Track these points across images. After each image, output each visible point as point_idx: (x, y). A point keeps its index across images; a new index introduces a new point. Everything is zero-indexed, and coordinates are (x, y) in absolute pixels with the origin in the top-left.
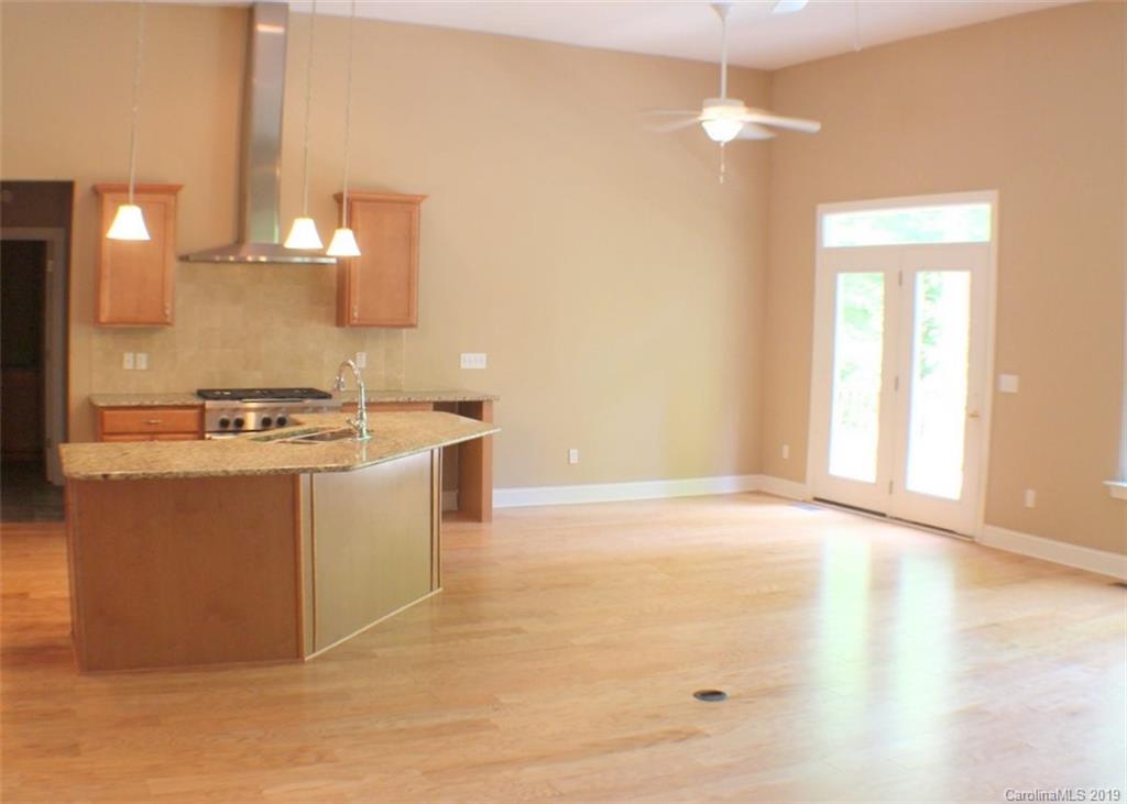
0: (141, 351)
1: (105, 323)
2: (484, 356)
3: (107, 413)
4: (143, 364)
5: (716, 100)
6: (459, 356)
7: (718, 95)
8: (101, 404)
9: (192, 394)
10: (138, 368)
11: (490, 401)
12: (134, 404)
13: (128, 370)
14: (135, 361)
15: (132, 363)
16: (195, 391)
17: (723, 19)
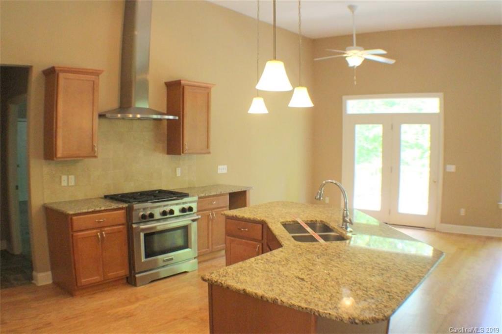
0: (71, 175)
1: (59, 158)
2: (226, 167)
3: (74, 218)
4: (72, 182)
5: (352, 47)
6: (217, 167)
7: (352, 45)
8: (71, 212)
9: (101, 198)
10: (70, 184)
11: (249, 190)
12: (90, 210)
13: (64, 186)
14: (68, 180)
15: (66, 182)
16: (103, 196)
17: (353, 12)
